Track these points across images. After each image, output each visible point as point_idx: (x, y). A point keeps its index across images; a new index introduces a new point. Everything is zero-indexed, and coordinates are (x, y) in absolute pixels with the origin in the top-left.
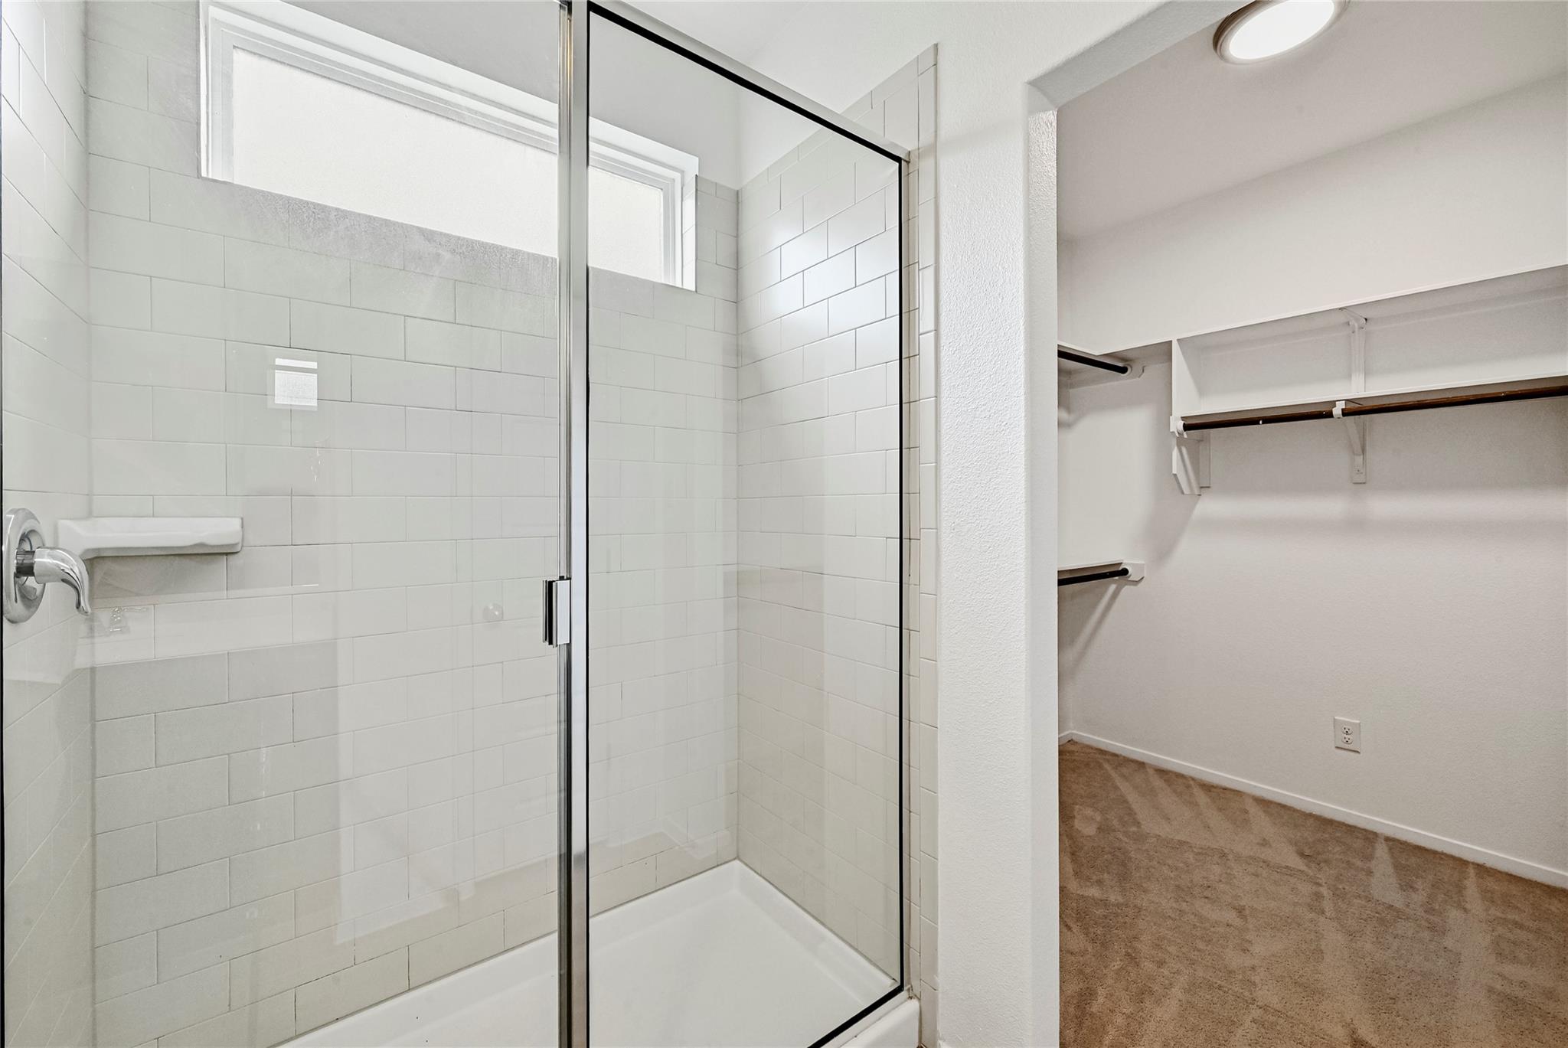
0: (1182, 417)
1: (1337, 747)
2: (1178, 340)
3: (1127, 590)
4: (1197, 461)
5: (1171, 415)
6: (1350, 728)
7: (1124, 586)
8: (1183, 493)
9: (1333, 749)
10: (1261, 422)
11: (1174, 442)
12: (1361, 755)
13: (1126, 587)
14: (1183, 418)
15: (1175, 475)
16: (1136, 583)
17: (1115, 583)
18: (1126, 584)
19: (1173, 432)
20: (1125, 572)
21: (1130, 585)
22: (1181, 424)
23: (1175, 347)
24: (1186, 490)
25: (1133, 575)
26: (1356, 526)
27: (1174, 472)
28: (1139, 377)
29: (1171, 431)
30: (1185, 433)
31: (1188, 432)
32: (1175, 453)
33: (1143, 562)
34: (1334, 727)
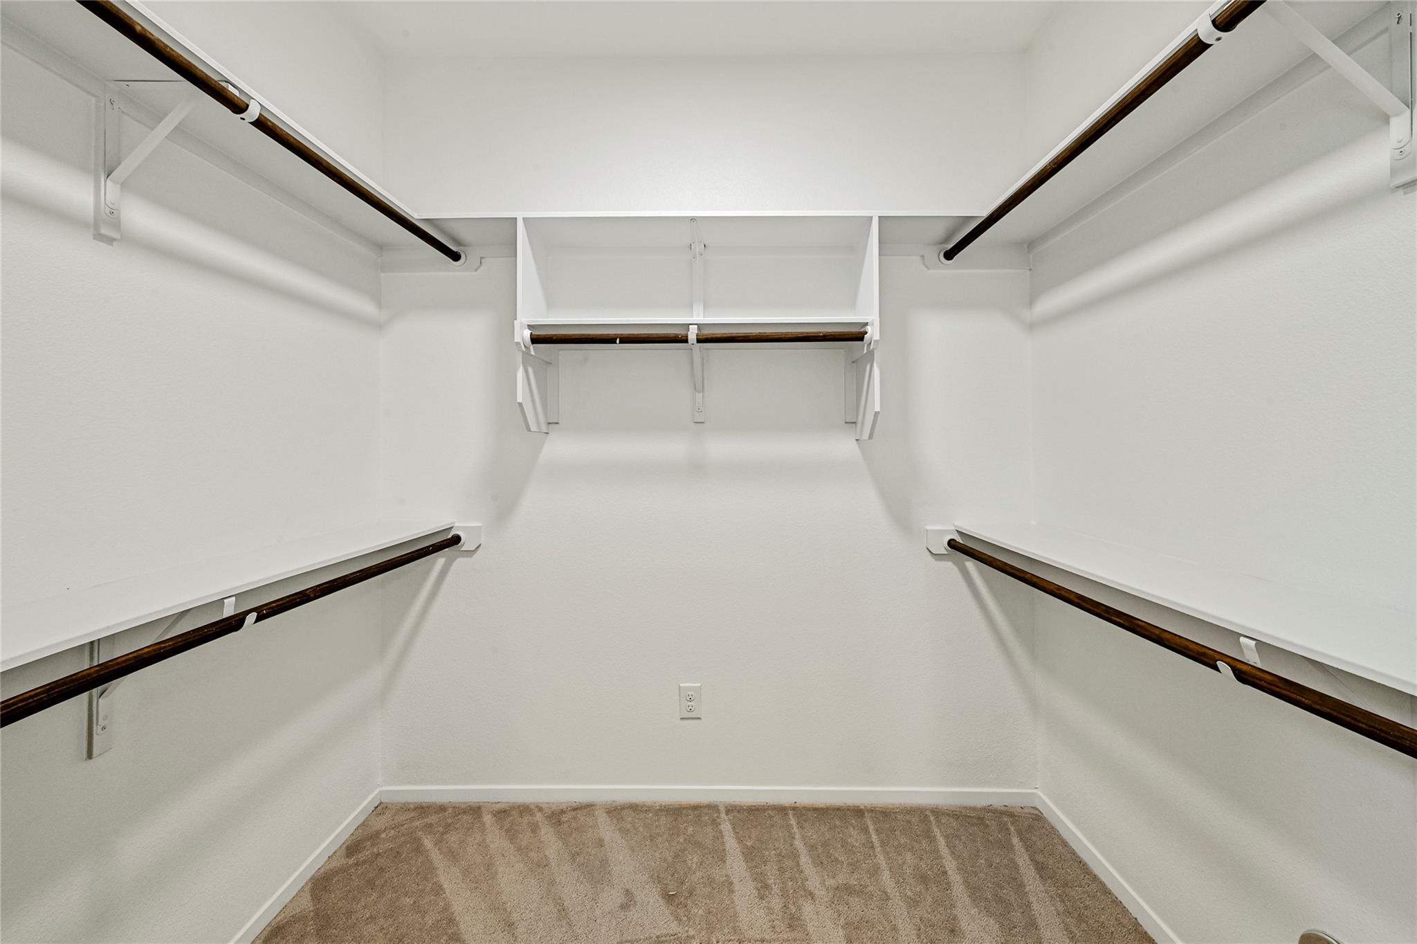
0: (528, 325)
1: (682, 719)
2: (523, 218)
3: (460, 564)
4: (545, 389)
5: (516, 319)
6: (692, 693)
7: (456, 559)
8: (530, 430)
9: (679, 720)
10: (618, 341)
11: (519, 357)
12: (702, 720)
13: (458, 559)
14: (530, 327)
15: (520, 404)
16: (470, 553)
17: (442, 557)
18: (458, 557)
19: (518, 344)
20: (456, 540)
21: (463, 556)
22: (527, 333)
23: (520, 224)
24: (533, 427)
25: (467, 543)
26: (697, 469)
27: (520, 400)
28: (476, 270)
29: (516, 341)
30: (532, 347)
31: (534, 345)
32: (520, 374)
33: (480, 525)
34: (680, 696)
